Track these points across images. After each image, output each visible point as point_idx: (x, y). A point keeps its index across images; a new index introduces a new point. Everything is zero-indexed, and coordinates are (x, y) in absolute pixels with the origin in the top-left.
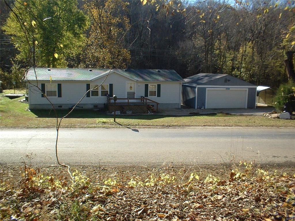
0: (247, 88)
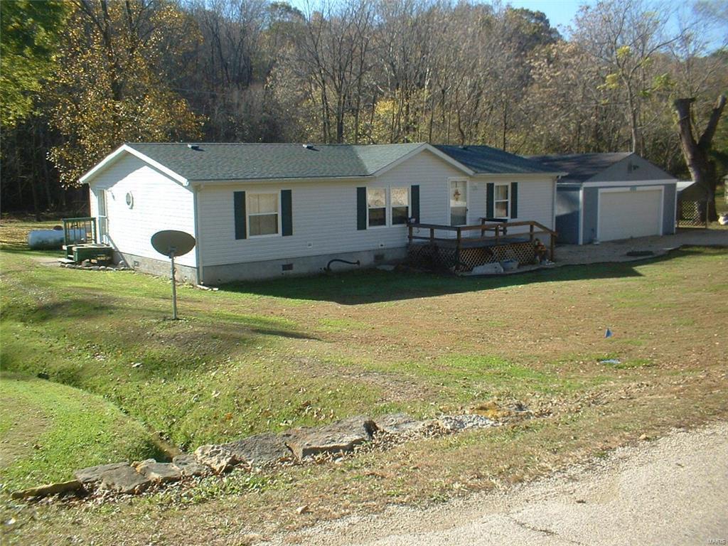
0: (663, 185)
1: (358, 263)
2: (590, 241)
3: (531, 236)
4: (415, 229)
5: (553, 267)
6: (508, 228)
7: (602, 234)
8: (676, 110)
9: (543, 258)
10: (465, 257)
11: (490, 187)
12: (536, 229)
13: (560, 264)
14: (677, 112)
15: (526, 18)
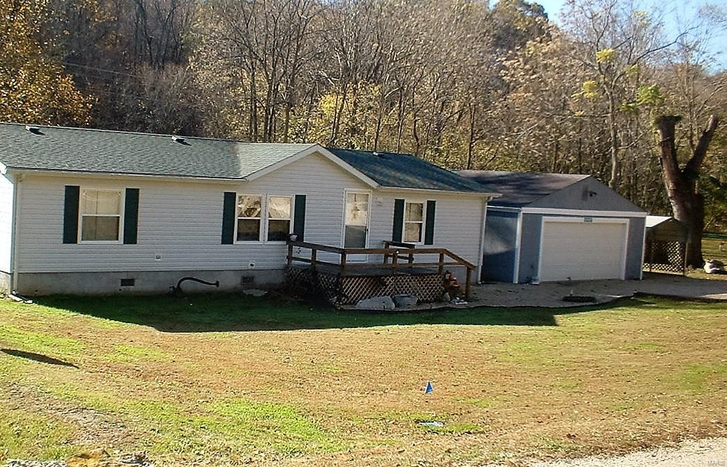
0: (628, 218)
1: (217, 284)
2: (527, 280)
3: (441, 268)
4: (295, 248)
5: (464, 307)
6: (415, 256)
7: (543, 274)
8: (659, 129)
9: (453, 296)
10: (351, 287)
11: (399, 205)
12: (447, 259)
13: (473, 305)
14: (659, 131)
15: (520, 9)
